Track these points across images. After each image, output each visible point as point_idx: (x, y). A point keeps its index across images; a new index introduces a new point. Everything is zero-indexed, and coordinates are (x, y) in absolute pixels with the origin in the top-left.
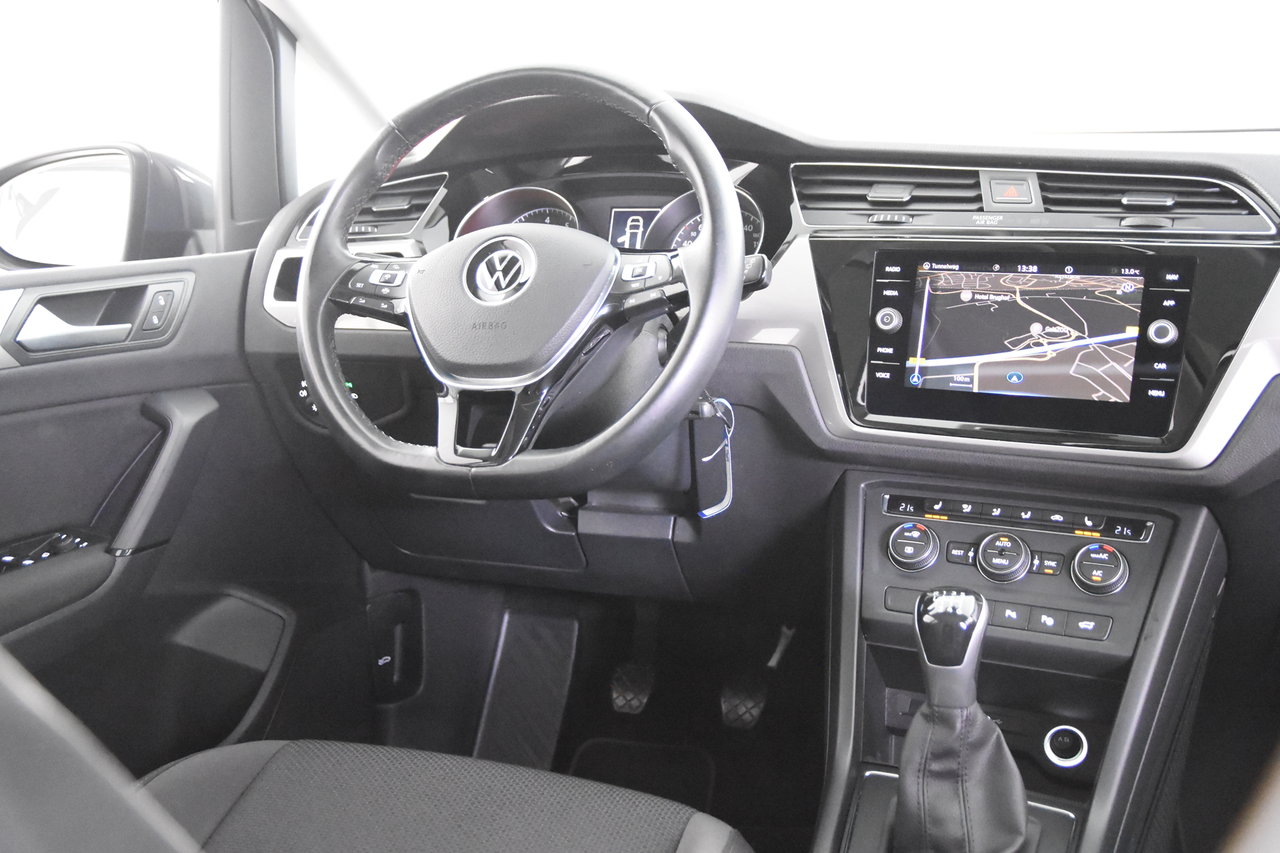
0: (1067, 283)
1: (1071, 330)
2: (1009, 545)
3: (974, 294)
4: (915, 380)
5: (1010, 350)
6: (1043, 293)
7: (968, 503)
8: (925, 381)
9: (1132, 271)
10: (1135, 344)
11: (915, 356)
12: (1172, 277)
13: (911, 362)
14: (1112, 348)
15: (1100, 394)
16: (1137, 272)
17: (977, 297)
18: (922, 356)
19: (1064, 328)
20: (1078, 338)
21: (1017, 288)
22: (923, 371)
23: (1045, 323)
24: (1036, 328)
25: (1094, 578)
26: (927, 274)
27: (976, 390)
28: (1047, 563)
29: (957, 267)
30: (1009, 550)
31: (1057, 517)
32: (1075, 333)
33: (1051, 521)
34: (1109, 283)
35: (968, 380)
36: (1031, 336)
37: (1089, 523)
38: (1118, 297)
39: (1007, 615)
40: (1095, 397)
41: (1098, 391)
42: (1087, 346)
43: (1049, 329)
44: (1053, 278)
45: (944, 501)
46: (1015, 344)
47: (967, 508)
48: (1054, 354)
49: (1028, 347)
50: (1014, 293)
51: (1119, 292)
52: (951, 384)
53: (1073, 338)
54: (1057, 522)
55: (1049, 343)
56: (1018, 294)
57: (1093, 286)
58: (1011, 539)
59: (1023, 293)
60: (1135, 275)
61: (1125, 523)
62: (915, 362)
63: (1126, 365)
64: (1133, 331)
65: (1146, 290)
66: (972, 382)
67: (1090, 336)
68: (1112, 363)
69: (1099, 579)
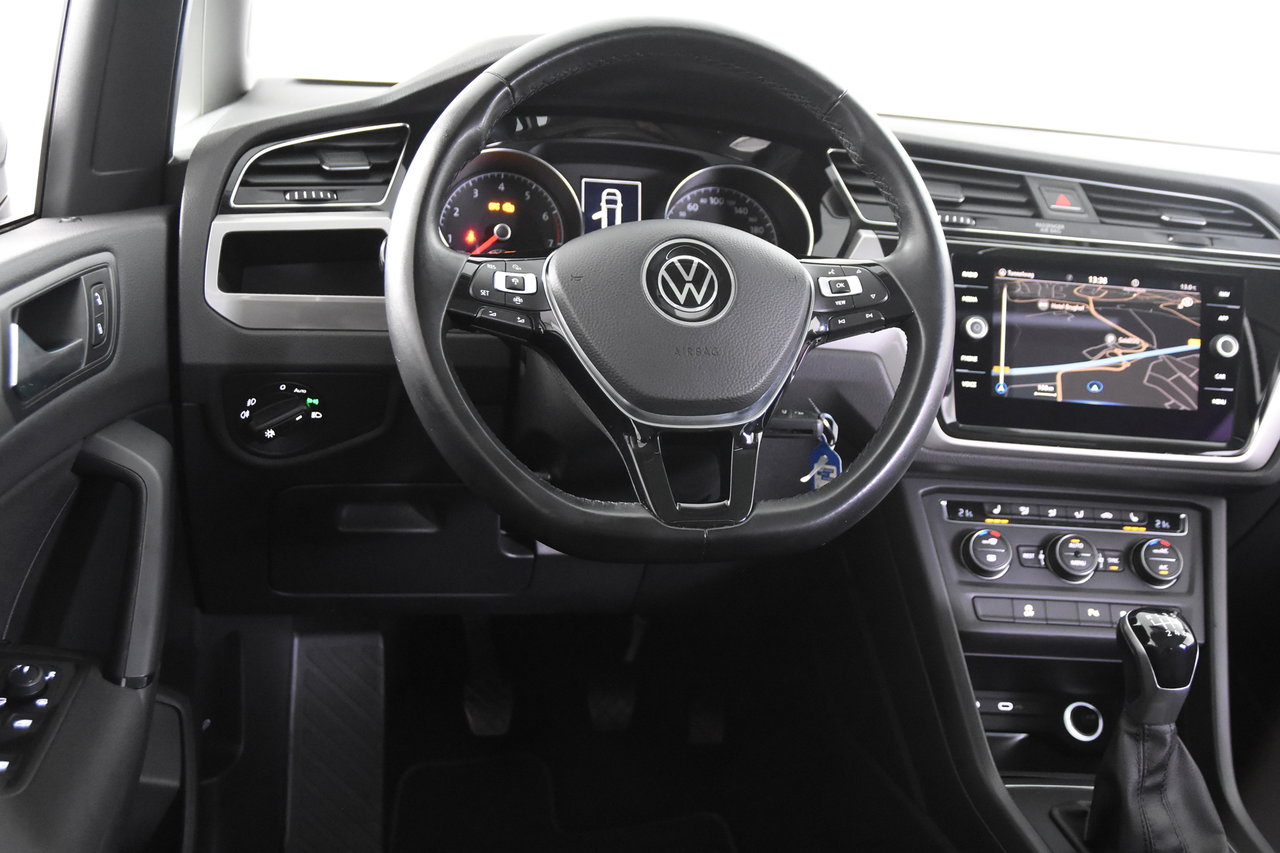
0: (1135, 295)
1: (1142, 341)
2: (1081, 546)
3: (1050, 303)
4: (1001, 389)
5: (1088, 360)
6: (1115, 304)
7: (1026, 505)
8: (1010, 390)
9: (1190, 287)
10: (1198, 356)
11: (998, 364)
12: (1224, 294)
13: (996, 370)
14: (1179, 359)
15: (1171, 403)
16: (1194, 288)
17: (1054, 306)
18: (1006, 365)
19: (1134, 340)
20: (1148, 349)
21: (1091, 299)
22: (1008, 379)
23: (1118, 334)
24: (1110, 339)
25: (1162, 573)
26: (1003, 282)
27: (1060, 399)
28: (1110, 560)
29: (1032, 275)
30: (1084, 550)
31: (1107, 515)
32: (1145, 345)
33: (1102, 519)
34: (1171, 297)
35: (1052, 389)
36: (1106, 347)
37: (1135, 519)
38: (1179, 311)
39: (1090, 614)
40: (1167, 405)
41: (1169, 400)
42: (1156, 358)
43: (1122, 340)
44: (1121, 290)
45: (1002, 505)
46: (1093, 354)
47: (1025, 511)
48: (1129, 365)
49: (1104, 357)
50: (1088, 303)
51: (1180, 307)
52: (1036, 394)
53: (1144, 348)
54: (1106, 519)
55: (1123, 354)
56: (1092, 305)
57: (1157, 300)
58: (1082, 540)
59: (1096, 304)
60: (1192, 291)
61: (1162, 517)
62: (1001, 370)
63: (1192, 375)
64: (1194, 344)
65: (1203, 305)
66: (1055, 391)
67: (1159, 347)
68: (1179, 374)
69: (1166, 573)
